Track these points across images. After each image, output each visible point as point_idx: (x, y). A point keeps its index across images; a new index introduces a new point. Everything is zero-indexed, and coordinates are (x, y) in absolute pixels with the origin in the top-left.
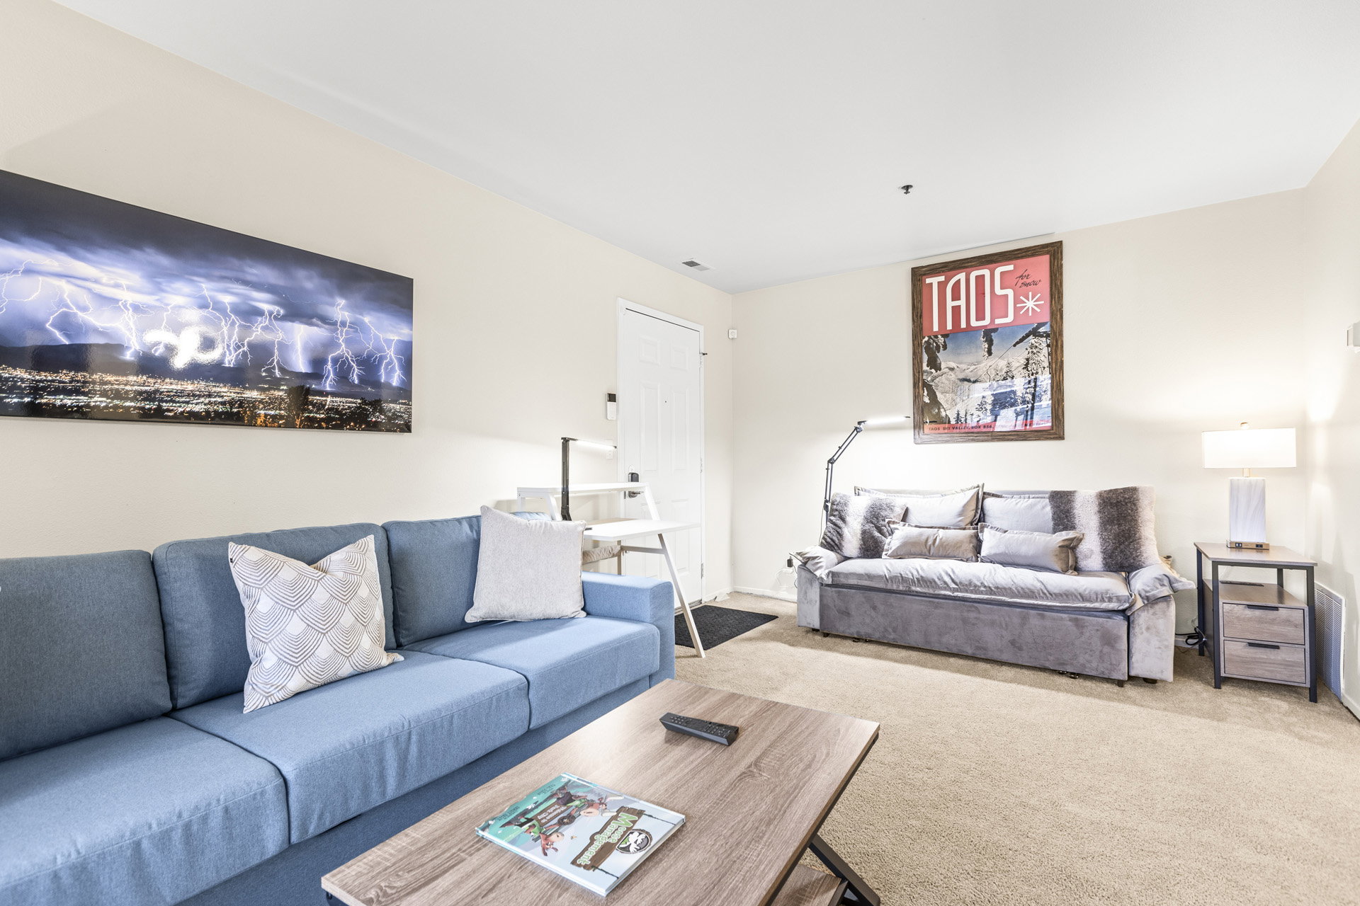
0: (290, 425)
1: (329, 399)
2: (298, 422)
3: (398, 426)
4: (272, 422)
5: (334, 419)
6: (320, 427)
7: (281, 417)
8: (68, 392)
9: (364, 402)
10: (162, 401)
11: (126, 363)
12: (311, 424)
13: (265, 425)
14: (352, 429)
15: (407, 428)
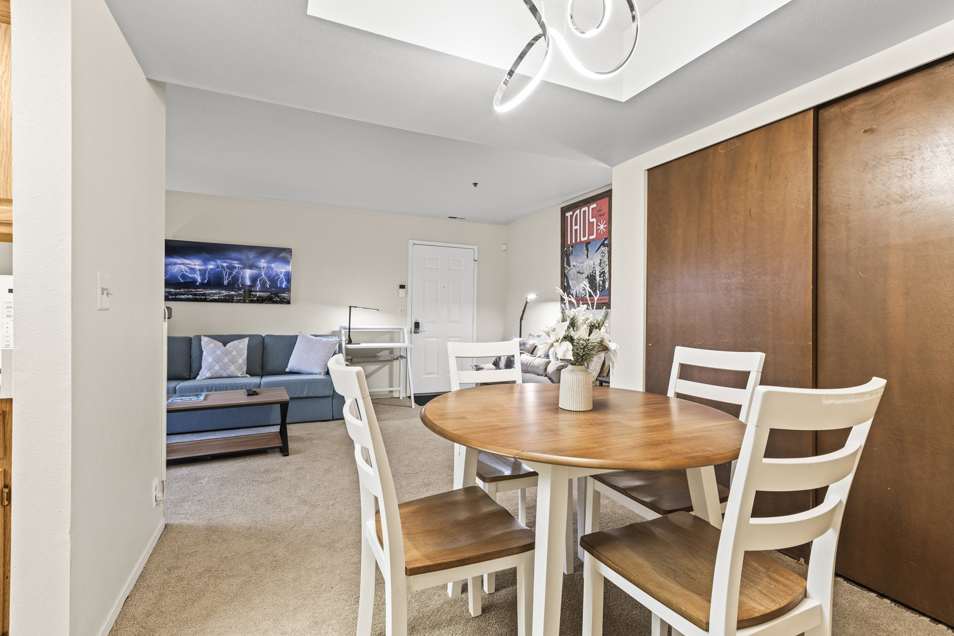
0: (244, 302)
1: (258, 293)
2: (247, 301)
3: (285, 302)
4: (239, 301)
5: (260, 300)
6: (255, 303)
7: (242, 300)
8: (183, 295)
9: (271, 294)
10: (206, 296)
11: (197, 286)
12: (252, 302)
13: (236, 302)
14: (267, 303)
15: (288, 302)
